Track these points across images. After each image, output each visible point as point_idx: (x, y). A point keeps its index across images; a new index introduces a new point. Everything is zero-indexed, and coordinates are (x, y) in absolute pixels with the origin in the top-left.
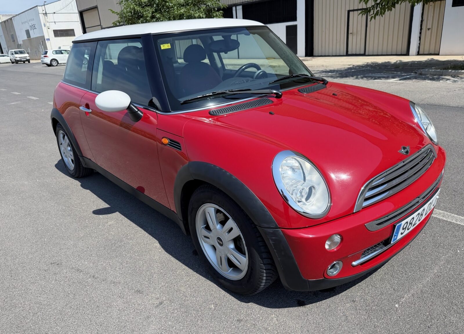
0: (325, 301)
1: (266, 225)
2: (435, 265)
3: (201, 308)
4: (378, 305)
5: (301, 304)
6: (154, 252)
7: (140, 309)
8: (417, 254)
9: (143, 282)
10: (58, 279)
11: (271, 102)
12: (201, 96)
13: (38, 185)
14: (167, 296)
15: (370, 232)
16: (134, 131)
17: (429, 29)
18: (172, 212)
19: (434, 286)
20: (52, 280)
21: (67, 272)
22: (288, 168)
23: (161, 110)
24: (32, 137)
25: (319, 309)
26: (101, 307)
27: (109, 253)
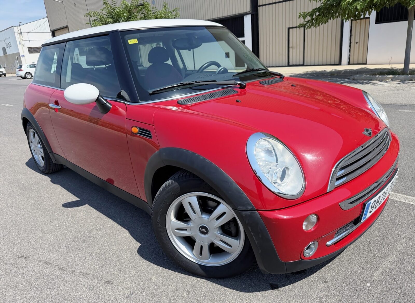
0: (297, 283)
1: (242, 208)
2: (397, 243)
3: (173, 296)
4: (350, 285)
5: (274, 287)
6: (123, 242)
7: (111, 300)
8: (379, 233)
9: (113, 273)
10: (25, 272)
11: (236, 92)
12: (169, 87)
13: (8, 181)
14: (138, 286)
15: (344, 211)
16: (102, 126)
17: (357, 43)
18: (143, 201)
19: (400, 263)
20: (19, 274)
21: (34, 266)
22: (261, 150)
23: (130, 101)
24: (4, 139)
25: (293, 292)
26: (70, 300)
27: (78, 244)
